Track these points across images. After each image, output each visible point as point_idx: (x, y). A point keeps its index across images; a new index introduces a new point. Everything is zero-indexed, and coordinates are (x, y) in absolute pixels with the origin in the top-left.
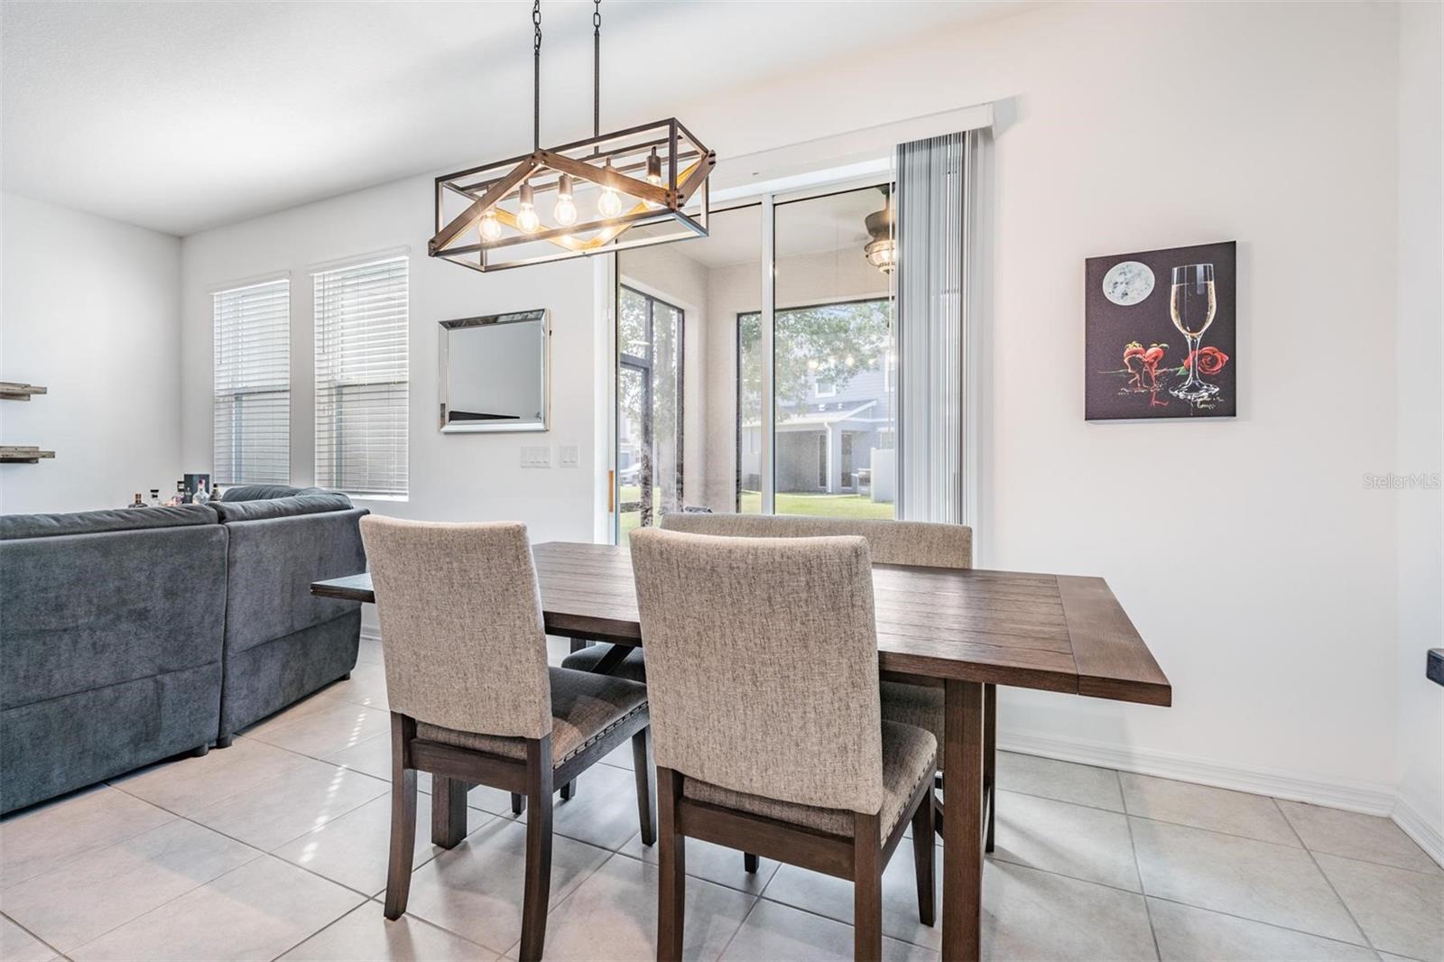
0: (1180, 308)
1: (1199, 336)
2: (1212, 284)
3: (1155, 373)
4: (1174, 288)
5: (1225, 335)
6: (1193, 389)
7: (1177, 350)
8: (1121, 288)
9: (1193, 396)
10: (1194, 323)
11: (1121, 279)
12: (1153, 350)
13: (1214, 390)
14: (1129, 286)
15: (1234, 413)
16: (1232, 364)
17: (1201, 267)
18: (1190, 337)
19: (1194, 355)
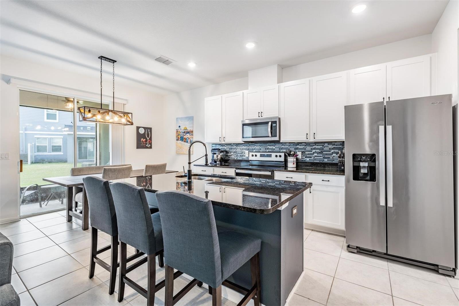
0: (147, 136)
1: (149, 138)
2: (150, 132)
3: (145, 143)
4: (146, 132)
5: (151, 139)
6: (148, 145)
7: (146, 141)
8: (141, 131)
10: (148, 137)
12: (144, 140)
13: (150, 145)
14: (142, 131)
15: (151, 148)
16: (151, 142)
17: (149, 130)
18: (148, 138)
19: (148, 141)
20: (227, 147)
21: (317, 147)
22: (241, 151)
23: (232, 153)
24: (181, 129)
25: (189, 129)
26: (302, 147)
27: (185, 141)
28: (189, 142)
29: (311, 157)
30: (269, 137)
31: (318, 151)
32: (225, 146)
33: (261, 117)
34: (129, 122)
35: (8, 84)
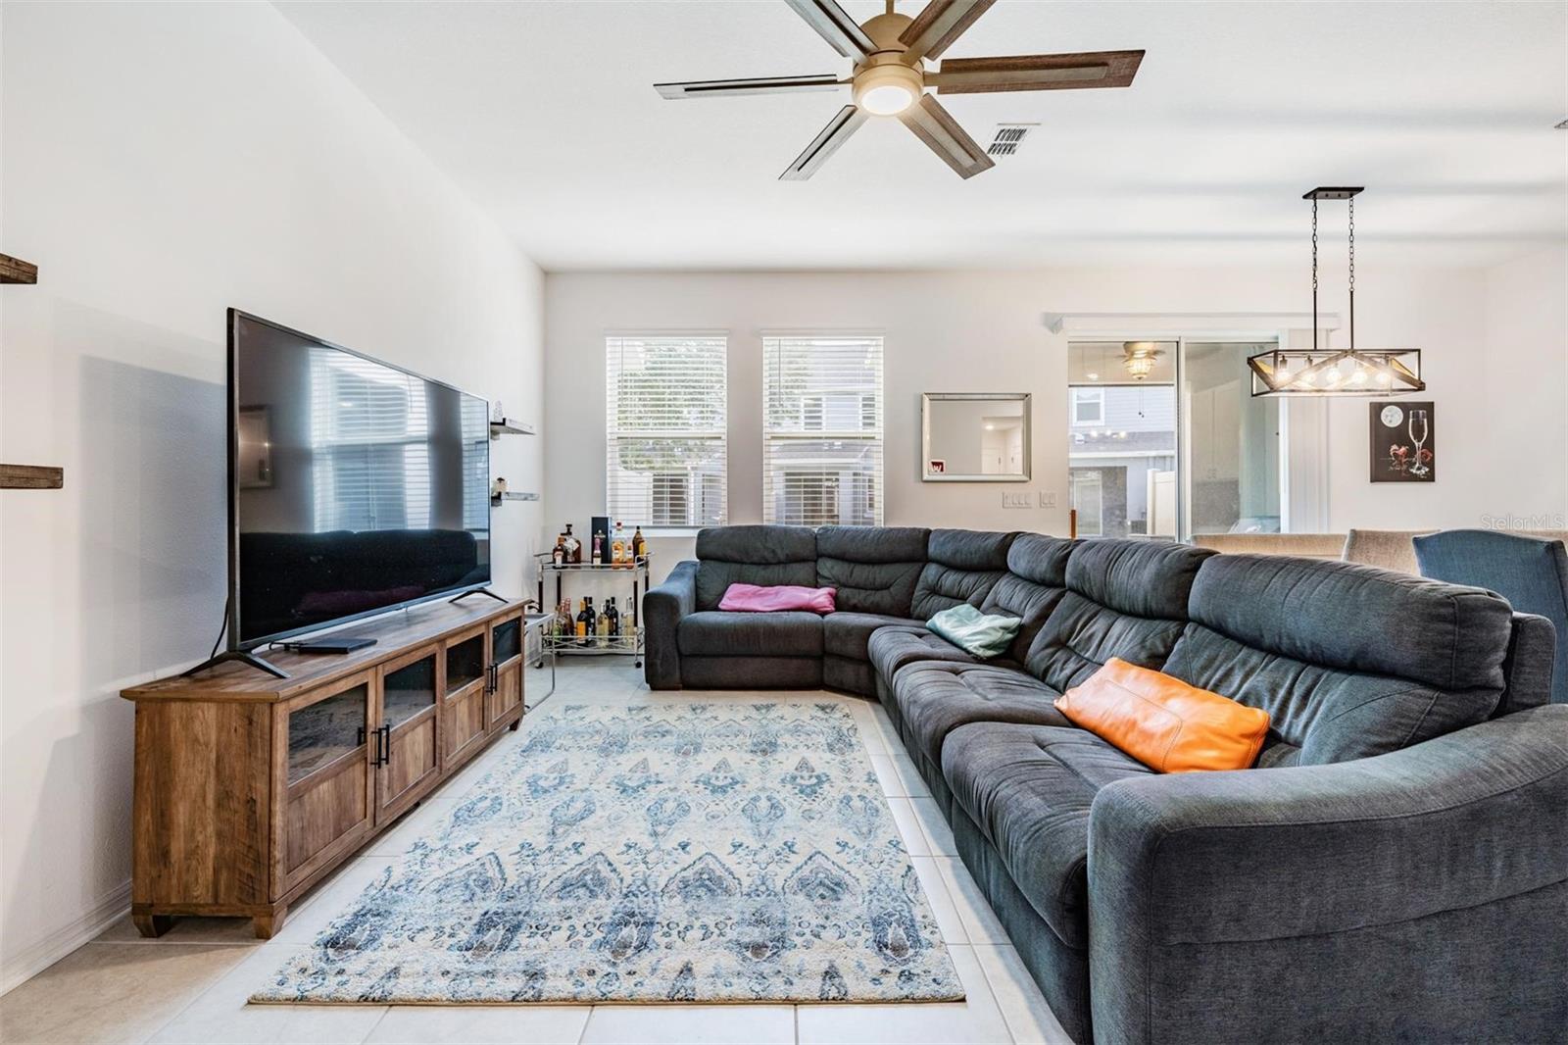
0: (1413, 434)
1: (1421, 444)
2: (1425, 420)
3: (1404, 460)
4: (1411, 420)
5: (1430, 445)
6: (1419, 469)
7: (1411, 452)
8: (1389, 418)
9: (1418, 472)
10: (1419, 435)
11: (1389, 414)
12: (1403, 449)
13: (1427, 470)
14: (1392, 418)
15: (1433, 480)
16: (1433, 458)
17: (1421, 412)
18: (1417, 444)
19: (1419, 453)
34: (1410, 380)
35: (1053, 332)
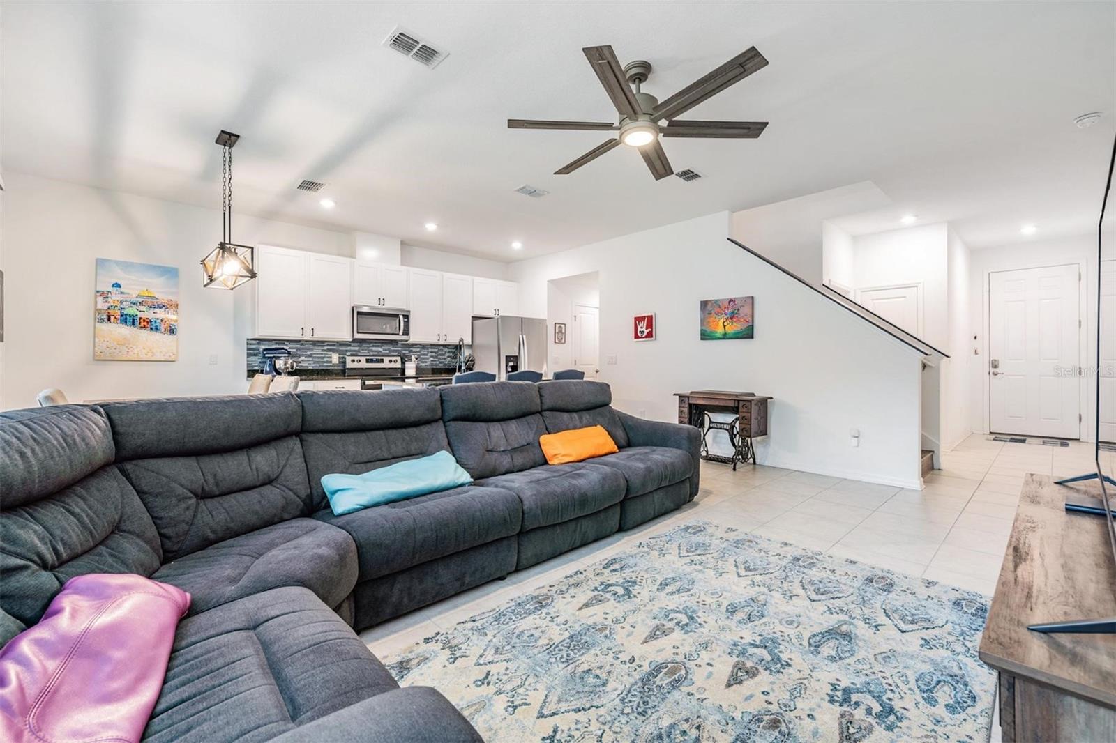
20: (291, 346)
21: (433, 350)
22: (322, 354)
23: (302, 358)
24: (122, 293)
25: (163, 297)
26: (418, 350)
27: (145, 327)
28: (163, 330)
29: (426, 362)
30: (398, 334)
31: (434, 354)
32: (284, 344)
33: (381, 306)
